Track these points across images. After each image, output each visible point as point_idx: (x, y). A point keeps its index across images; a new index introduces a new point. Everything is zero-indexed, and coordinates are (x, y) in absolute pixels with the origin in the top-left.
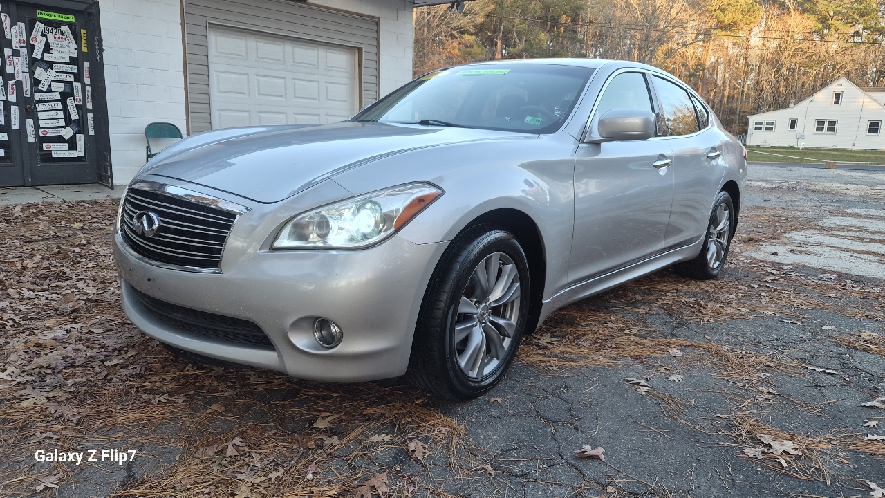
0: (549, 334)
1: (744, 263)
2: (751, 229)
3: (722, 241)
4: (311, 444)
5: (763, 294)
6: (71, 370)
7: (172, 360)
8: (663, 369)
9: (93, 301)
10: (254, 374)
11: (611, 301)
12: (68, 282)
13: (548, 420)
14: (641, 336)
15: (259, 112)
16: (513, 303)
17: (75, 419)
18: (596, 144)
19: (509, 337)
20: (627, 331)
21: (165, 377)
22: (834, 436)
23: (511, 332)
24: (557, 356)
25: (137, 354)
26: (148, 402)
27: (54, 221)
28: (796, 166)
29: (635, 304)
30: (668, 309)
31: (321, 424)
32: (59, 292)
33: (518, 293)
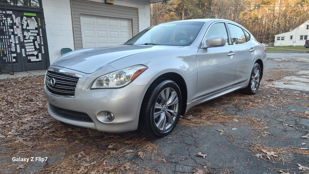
0: (192, 115)
1: (266, 89)
2: (271, 76)
3: (257, 81)
4: (106, 153)
5: (271, 99)
6: (32, 131)
7: (64, 127)
8: (230, 126)
9: (41, 108)
10: (90, 131)
11: (215, 103)
12: (33, 102)
13: (187, 144)
14: (224, 115)
15: (98, 43)
16: (176, 104)
17: (31, 146)
18: (205, 49)
19: (175, 116)
20: (219, 113)
21: (61, 132)
22: (288, 148)
23: (176, 115)
24: (194, 123)
25: (53, 125)
26: (55, 140)
27: (31, 82)
28: (291, 53)
29: (224, 104)
30: (236, 106)
31: (110, 147)
32: (30, 105)
33: (178, 101)
